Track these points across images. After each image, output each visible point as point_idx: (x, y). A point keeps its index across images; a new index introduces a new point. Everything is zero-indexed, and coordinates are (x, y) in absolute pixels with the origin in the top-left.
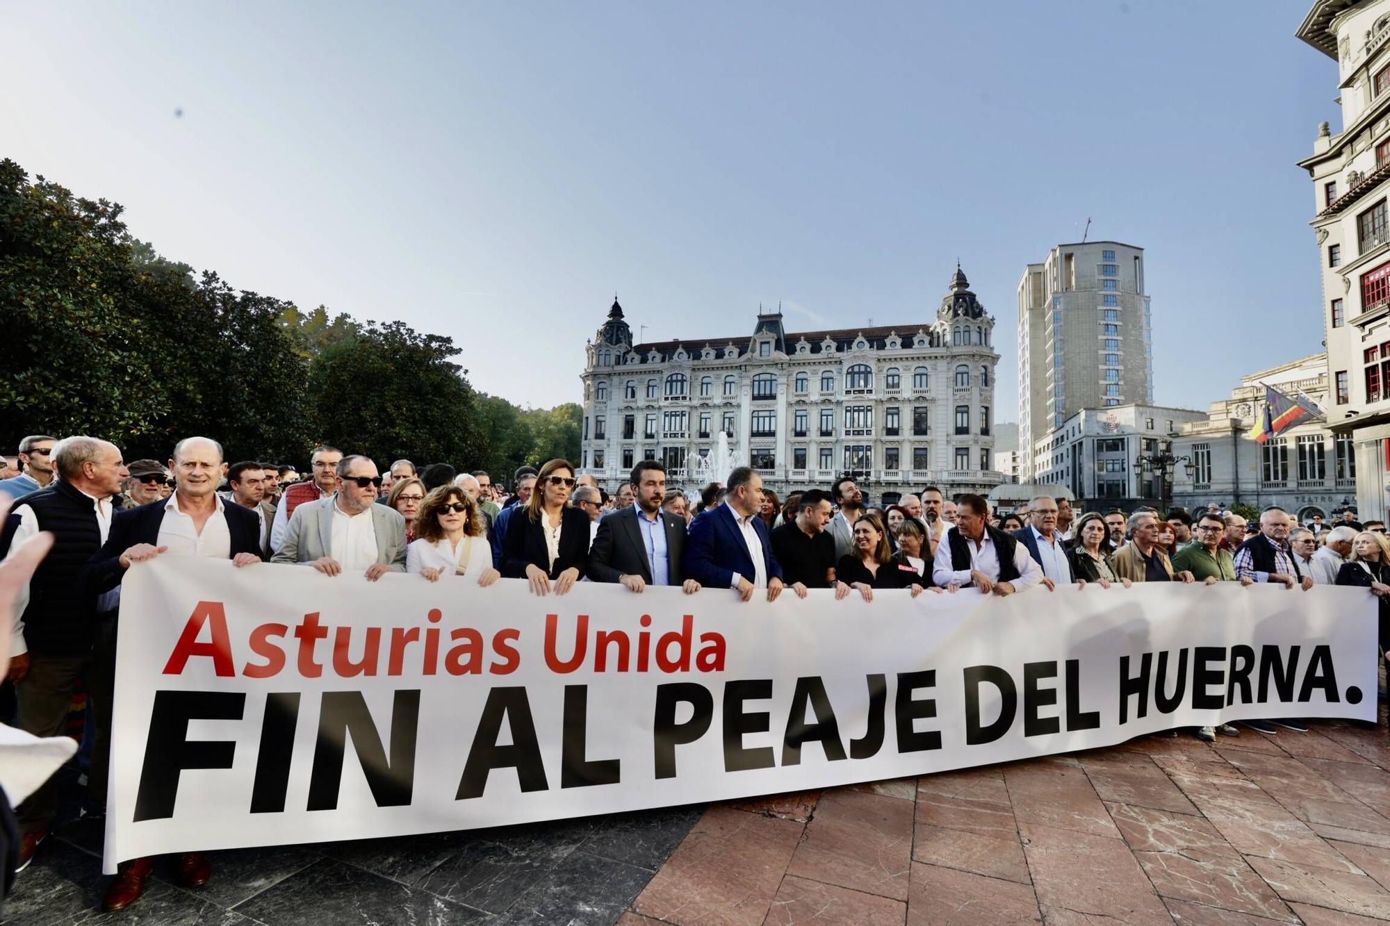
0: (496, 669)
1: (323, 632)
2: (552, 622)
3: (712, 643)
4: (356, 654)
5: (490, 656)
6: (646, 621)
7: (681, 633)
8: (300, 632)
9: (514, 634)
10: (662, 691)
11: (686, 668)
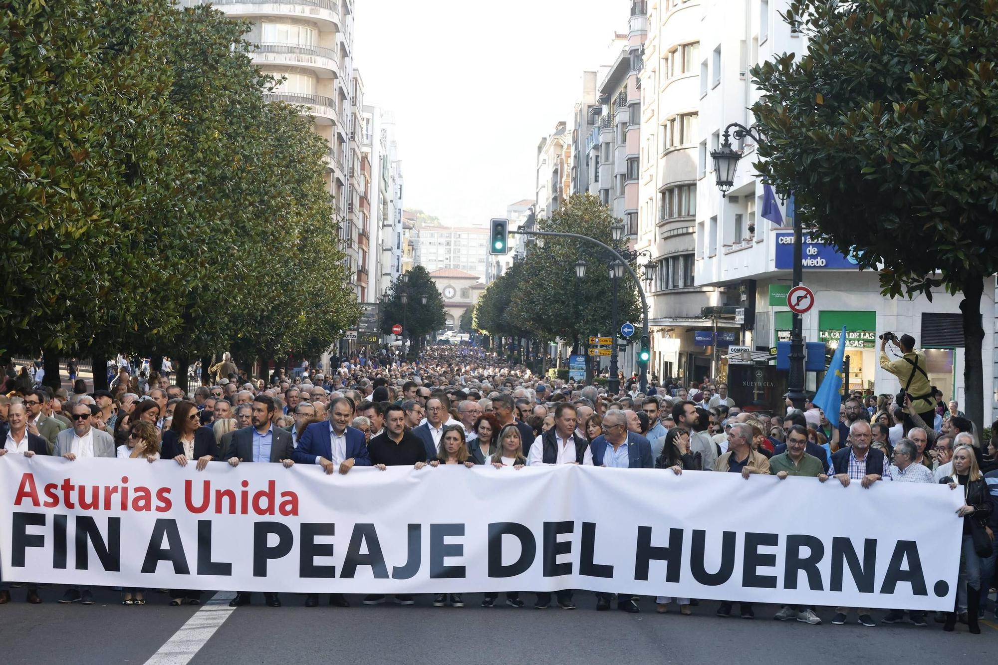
0: (159, 509)
1: (73, 488)
2: (188, 484)
3: (289, 498)
4: (89, 499)
5: (155, 502)
6: (244, 484)
7: (267, 491)
8: (63, 487)
9: (168, 490)
10: (258, 526)
11: (272, 513)
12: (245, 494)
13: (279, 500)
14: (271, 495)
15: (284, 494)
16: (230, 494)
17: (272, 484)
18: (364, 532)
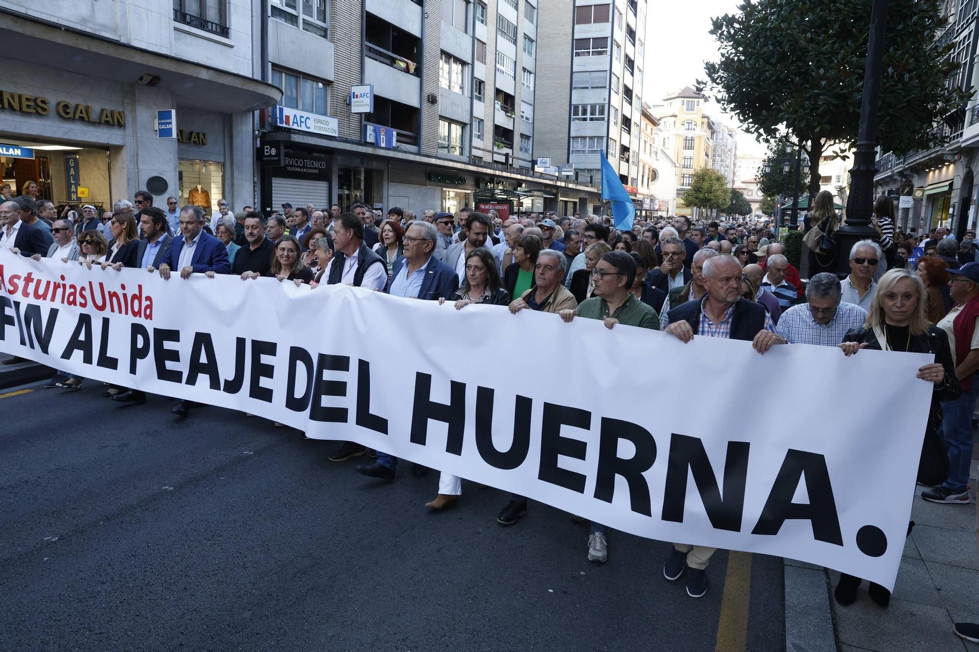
0: (80, 305)
1: (32, 280)
3: (149, 302)
4: (41, 291)
5: (79, 299)
7: (138, 295)
8: (25, 279)
9: (84, 289)
10: (133, 326)
11: (140, 316)
12: (125, 295)
13: (145, 303)
14: (140, 298)
15: (146, 299)
16: (117, 295)
17: (140, 287)
18: (203, 340)
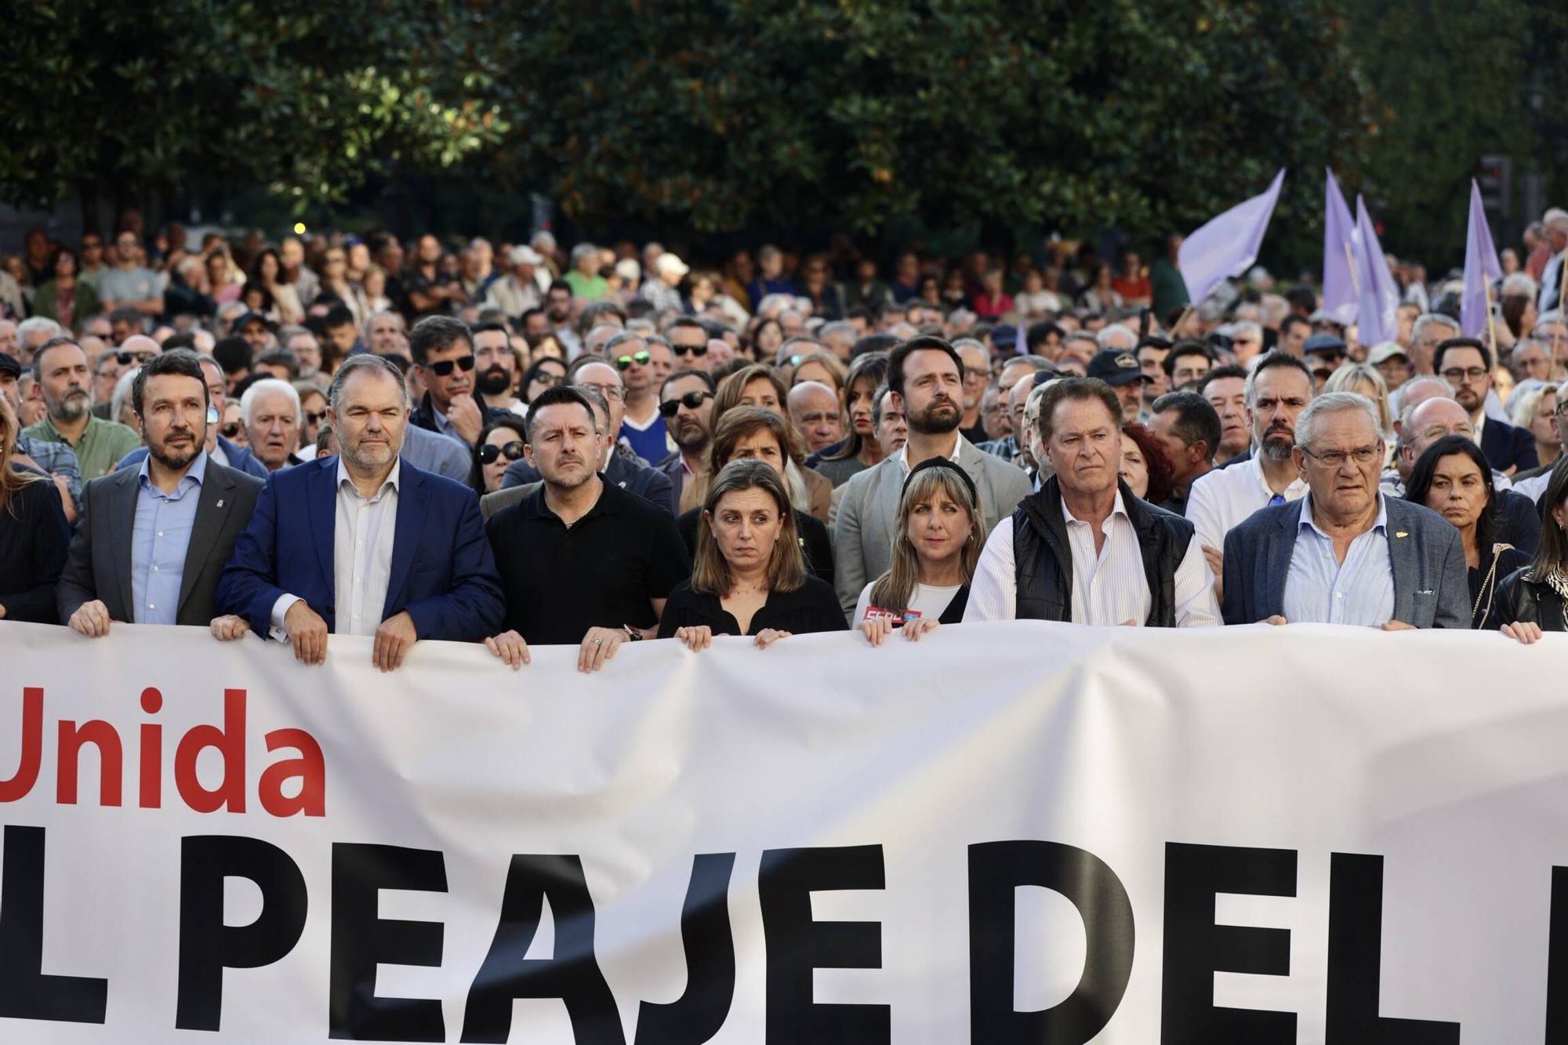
3: (293, 753)
6: (151, 700)
7: (222, 728)
10: (194, 848)
11: (238, 806)
12: (151, 737)
13: (258, 760)
14: (232, 742)
15: (275, 740)
16: (103, 734)
17: (235, 701)
